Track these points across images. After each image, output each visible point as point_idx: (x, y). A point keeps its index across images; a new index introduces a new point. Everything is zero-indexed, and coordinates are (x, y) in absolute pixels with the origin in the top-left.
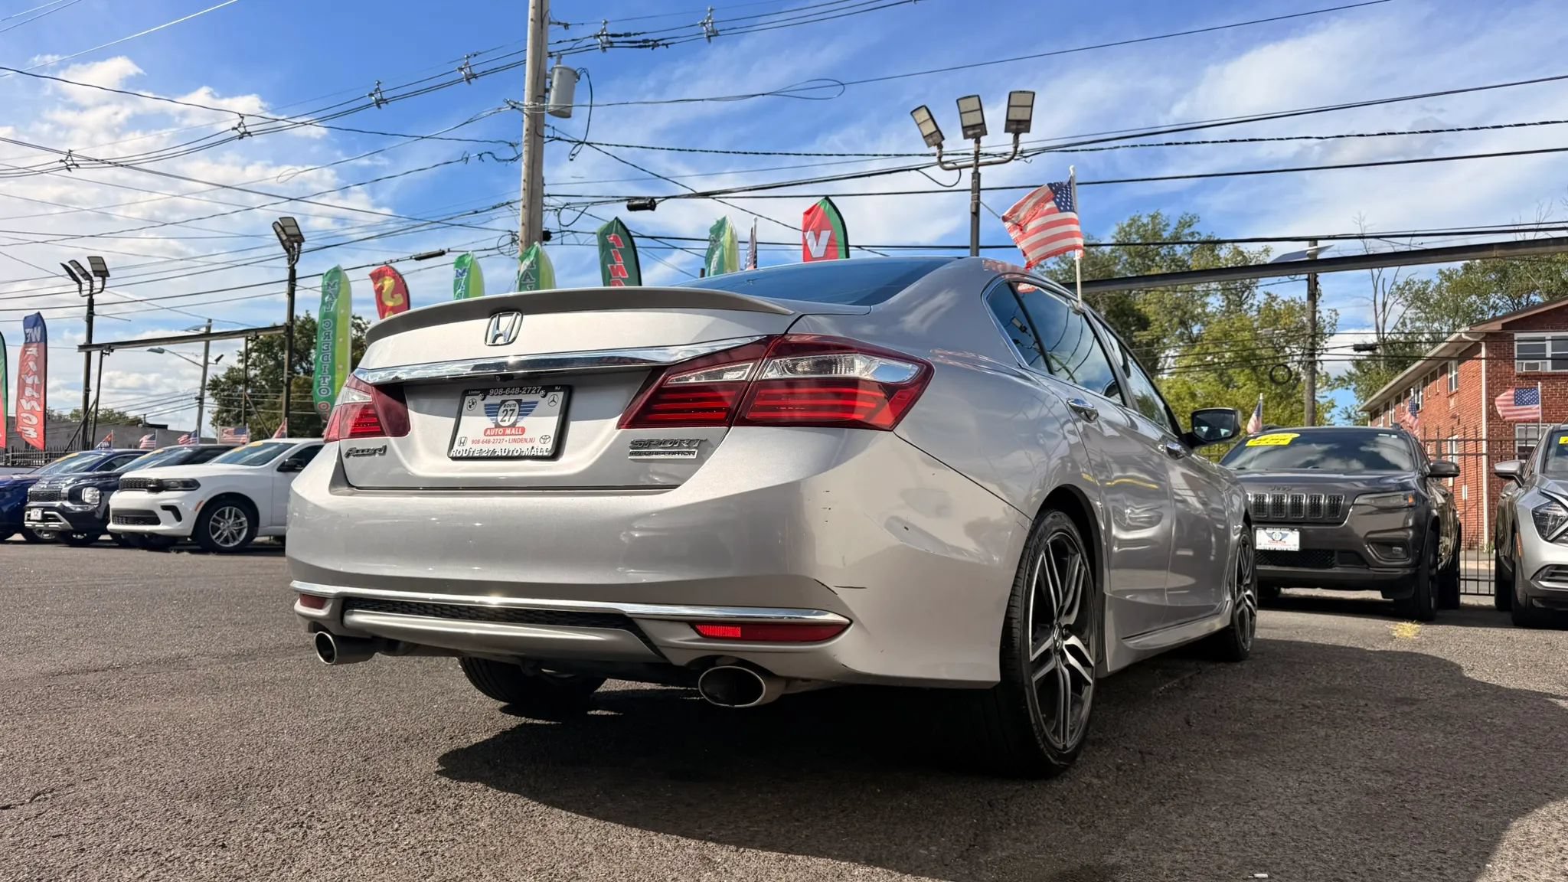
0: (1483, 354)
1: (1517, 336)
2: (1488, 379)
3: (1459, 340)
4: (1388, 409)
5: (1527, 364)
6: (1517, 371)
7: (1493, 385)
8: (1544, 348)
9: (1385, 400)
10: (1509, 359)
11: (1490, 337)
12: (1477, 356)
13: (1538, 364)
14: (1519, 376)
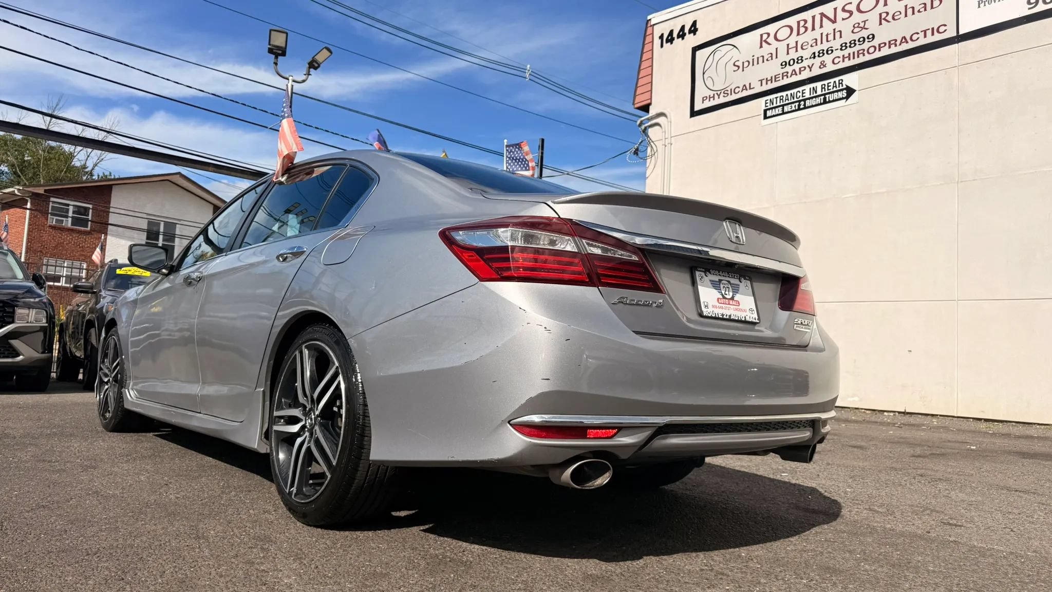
0: (29, 206)
1: (52, 199)
2: (30, 225)
3: (13, 194)
5: (56, 219)
6: (49, 223)
7: (33, 229)
8: (67, 211)
10: (45, 213)
11: (35, 196)
12: (25, 207)
13: (63, 220)
14: (50, 226)
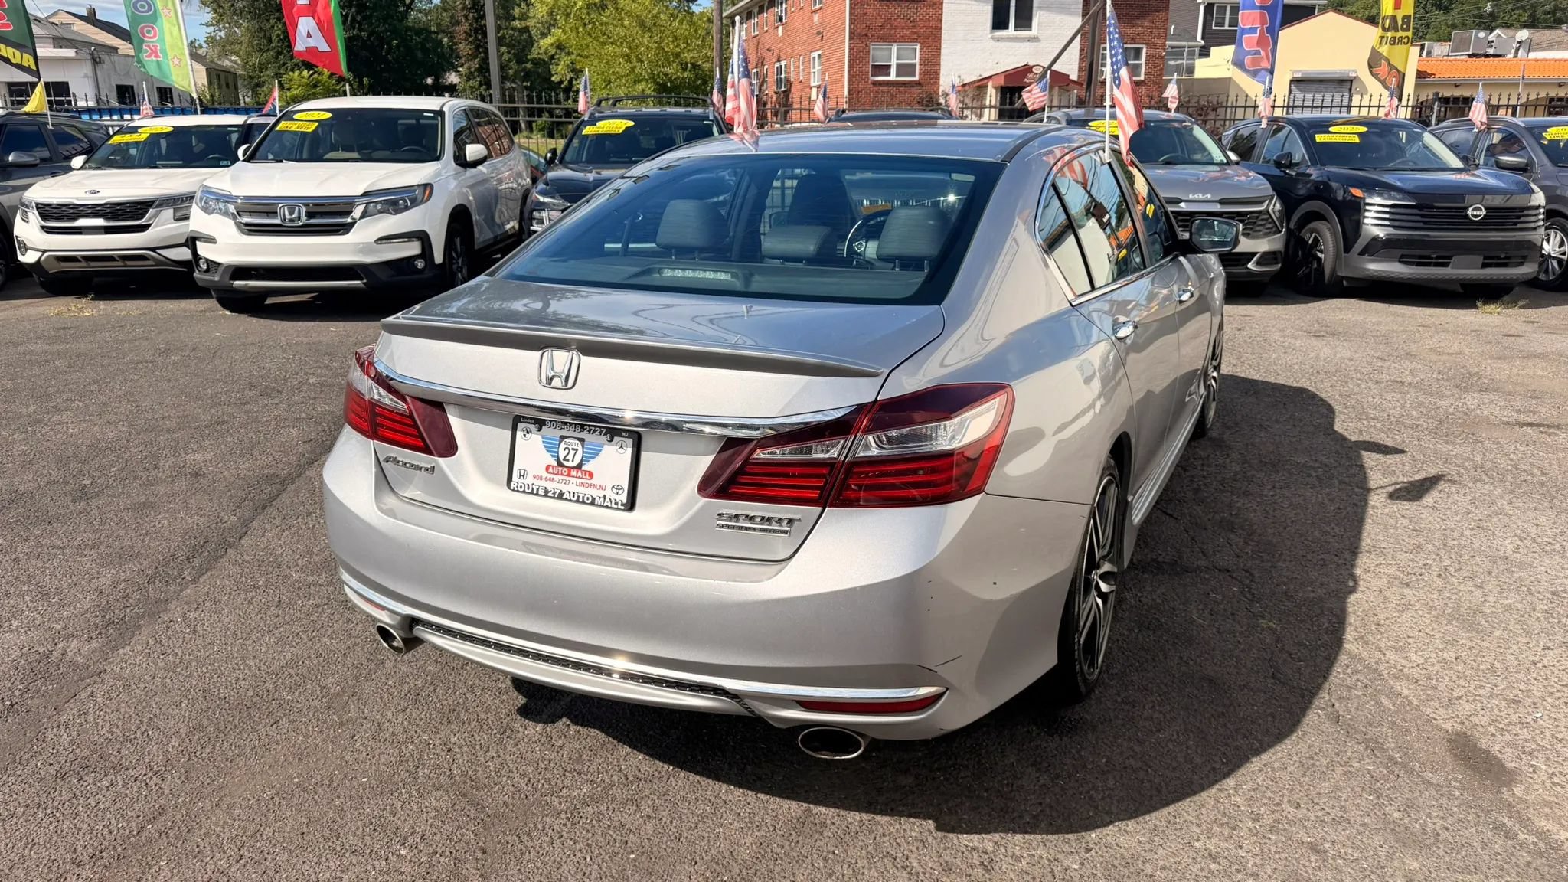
4: (751, 18)
9: (748, 8)
